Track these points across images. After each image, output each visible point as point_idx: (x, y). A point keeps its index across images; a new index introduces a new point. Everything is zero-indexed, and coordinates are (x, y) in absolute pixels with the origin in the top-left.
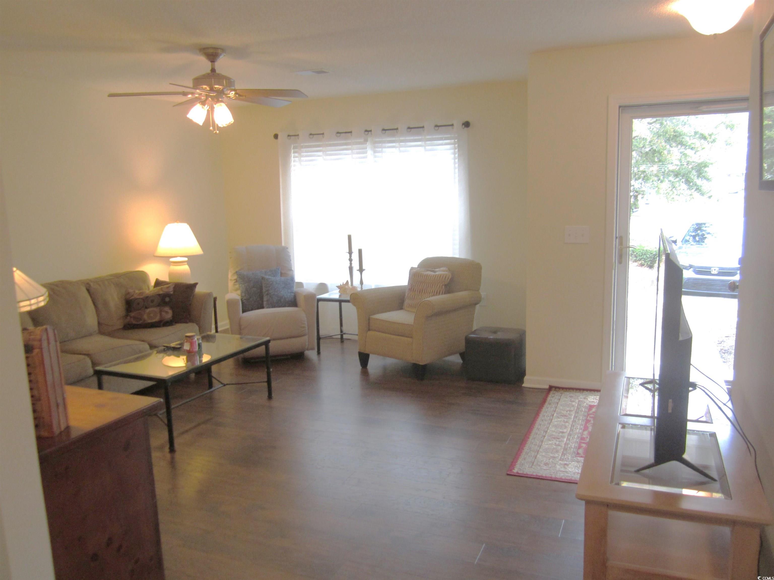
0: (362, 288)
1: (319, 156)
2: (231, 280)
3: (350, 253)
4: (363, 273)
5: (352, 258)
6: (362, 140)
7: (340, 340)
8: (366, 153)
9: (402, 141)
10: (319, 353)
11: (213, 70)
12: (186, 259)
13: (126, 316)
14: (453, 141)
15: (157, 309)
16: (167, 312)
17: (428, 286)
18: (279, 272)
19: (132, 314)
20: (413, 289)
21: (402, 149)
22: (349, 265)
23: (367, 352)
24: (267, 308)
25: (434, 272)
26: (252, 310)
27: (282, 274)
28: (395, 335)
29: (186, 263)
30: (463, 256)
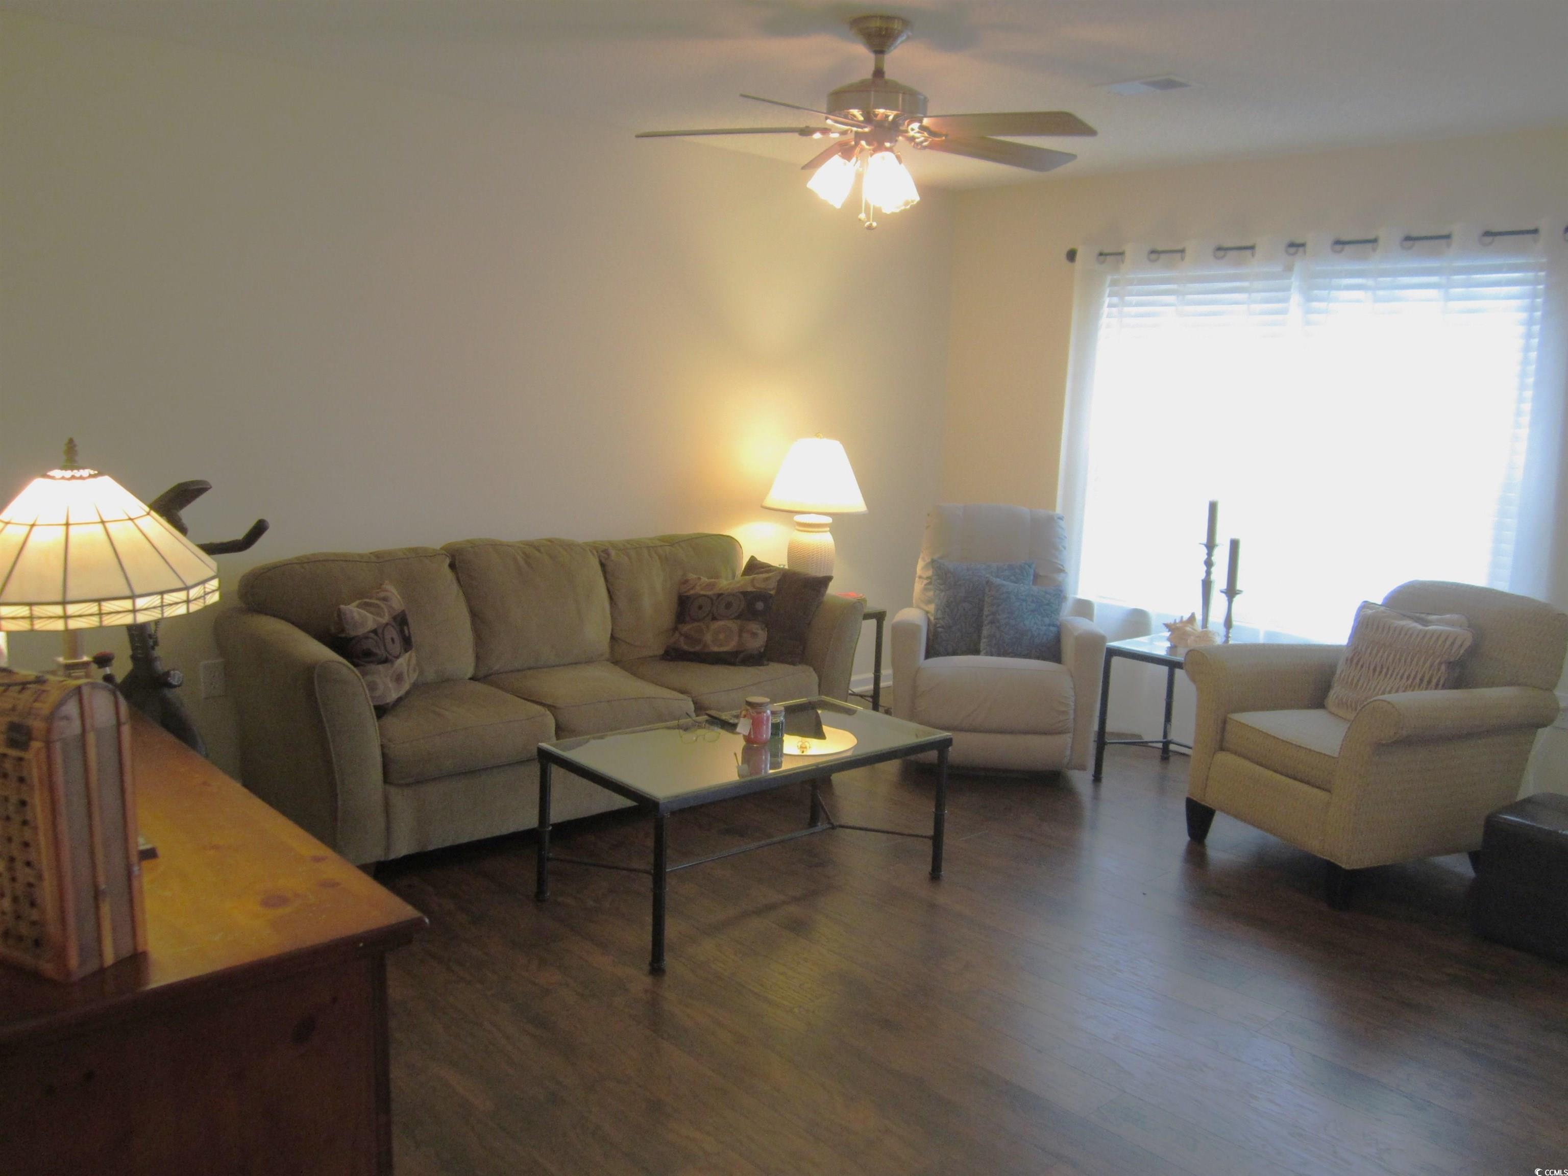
0: (1227, 637)
1: (1166, 305)
2: (920, 577)
3: (1210, 545)
4: (1237, 599)
5: (1213, 558)
6: (1278, 269)
7: (1159, 753)
8: (1286, 300)
9: (1384, 273)
10: (1097, 778)
11: (879, 73)
12: (829, 520)
13: (675, 629)
14: (1530, 275)
15: (733, 625)
16: (754, 635)
17: (1400, 660)
18: (1032, 571)
19: (685, 628)
20: (1358, 661)
21: (1381, 293)
22: (1203, 575)
23: (1208, 802)
24: (987, 654)
25: (1425, 623)
26: (954, 653)
27: (1036, 577)
28: (1287, 776)
29: (828, 529)
30: (1520, 590)
